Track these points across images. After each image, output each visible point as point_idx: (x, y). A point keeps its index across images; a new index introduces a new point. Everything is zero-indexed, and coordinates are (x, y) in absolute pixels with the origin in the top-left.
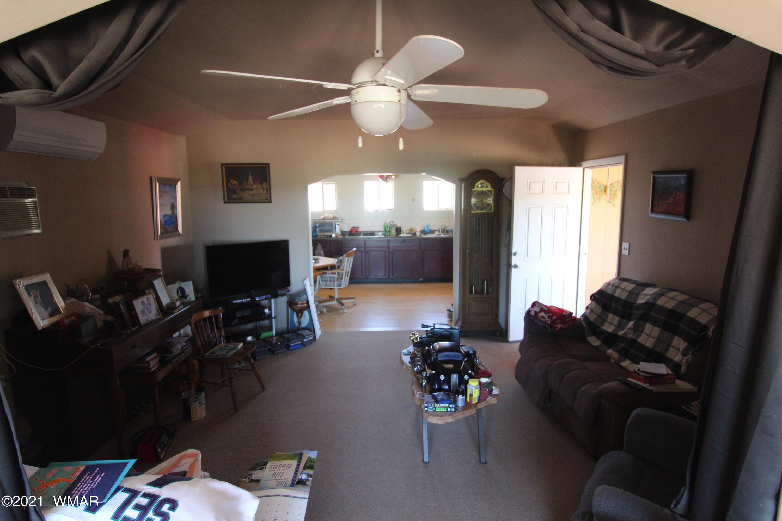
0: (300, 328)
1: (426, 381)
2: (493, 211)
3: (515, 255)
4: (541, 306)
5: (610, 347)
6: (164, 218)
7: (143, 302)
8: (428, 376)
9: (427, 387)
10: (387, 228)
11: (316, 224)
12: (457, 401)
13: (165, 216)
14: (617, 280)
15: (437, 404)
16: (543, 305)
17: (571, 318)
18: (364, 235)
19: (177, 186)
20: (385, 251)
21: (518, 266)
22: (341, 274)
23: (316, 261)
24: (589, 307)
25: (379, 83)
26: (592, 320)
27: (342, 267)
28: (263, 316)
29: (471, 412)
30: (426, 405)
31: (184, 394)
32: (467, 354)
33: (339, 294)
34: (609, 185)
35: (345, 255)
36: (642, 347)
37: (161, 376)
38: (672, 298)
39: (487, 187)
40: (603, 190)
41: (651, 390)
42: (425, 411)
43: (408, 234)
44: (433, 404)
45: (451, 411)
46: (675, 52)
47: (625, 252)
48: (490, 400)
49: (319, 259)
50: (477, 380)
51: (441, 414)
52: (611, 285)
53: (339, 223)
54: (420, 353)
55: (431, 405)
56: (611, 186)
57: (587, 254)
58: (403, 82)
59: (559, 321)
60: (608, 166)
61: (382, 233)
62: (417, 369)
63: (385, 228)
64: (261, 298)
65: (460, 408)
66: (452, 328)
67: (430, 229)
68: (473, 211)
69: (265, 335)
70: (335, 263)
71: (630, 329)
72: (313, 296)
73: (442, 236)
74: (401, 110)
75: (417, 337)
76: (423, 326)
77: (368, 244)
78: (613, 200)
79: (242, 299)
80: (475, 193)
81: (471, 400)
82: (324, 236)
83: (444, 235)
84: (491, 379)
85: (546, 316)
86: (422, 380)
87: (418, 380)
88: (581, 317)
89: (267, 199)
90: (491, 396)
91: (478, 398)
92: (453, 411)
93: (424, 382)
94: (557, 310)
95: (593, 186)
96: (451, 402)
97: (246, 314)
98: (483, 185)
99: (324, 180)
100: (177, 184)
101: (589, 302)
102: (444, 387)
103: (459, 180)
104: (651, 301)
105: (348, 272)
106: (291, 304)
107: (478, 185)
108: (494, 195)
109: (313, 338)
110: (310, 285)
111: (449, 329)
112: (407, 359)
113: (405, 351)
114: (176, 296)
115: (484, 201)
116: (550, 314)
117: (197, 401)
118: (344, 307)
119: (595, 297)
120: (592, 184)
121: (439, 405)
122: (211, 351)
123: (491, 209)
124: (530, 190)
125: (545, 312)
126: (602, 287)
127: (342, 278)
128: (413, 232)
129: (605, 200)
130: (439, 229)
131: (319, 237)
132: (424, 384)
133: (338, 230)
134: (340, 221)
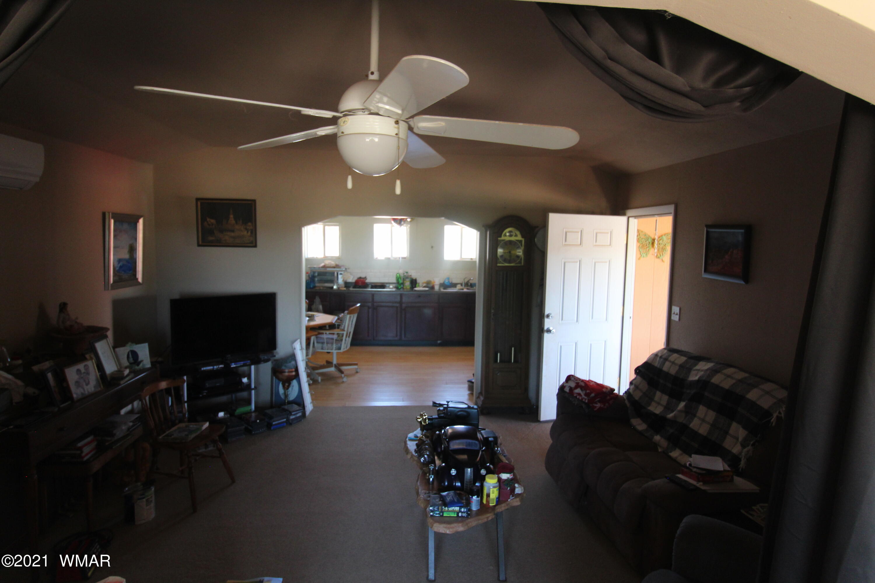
0: (286, 402)
1: (434, 476)
2: (522, 264)
3: (548, 317)
4: (577, 380)
5: (657, 432)
6: (119, 263)
7: (78, 371)
8: (437, 469)
9: (435, 483)
10: (400, 280)
11: (314, 272)
12: (470, 503)
13: (120, 261)
14: (666, 351)
15: (445, 507)
16: (579, 379)
17: (612, 396)
18: (373, 287)
19: (138, 224)
20: (397, 307)
21: (551, 330)
22: (341, 335)
23: (311, 318)
24: (634, 382)
25: (372, 111)
26: (637, 398)
27: (342, 326)
28: (240, 387)
29: (488, 518)
30: (431, 508)
31: (127, 489)
32: (486, 441)
33: (337, 359)
34: (656, 237)
35: (346, 312)
36: (695, 434)
37: (96, 466)
38: (729, 376)
39: (516, 236)
40: (651, 243)
41: (704, 491)
42: (430, 516)
43: (424, 287)
44: (440, 508)
45: (462, 516)
46: (727, 90)
47: (675, 318)
48: (511, 501)
49: (315, 316)
50: (497, 476)
51: (449, 521)
52: (659, 357)
53: (342, 273)
54: (428, 439)
55: (438, 508)
56: (660, 238)
57: (632, 318)
58: (400, 112)
59: (598, 399)
60: (656, 216)
61: (394, 285)
62: (423, 460)
63: (398, 279)
64: (239, 364)
65: (474, 513)
66: (469, 407)
67: (450, 282)
68: (499, 263)
69: (241, 410)
70: (334, 322)
71: (680, 411)
72: (305, 362)
73: (465, 290)
74: (399, 145)
75: (426, 419)
76: (435, 405)
77: (377, 298)
78: (661, 254)
79: (213, 366)
80: (502, 242)
81: (488, 501)
82: (323, 287)
83: (468, 289)
84: (514, 475)
85: (582, 394)
86: (430, 475)
87: (424, 474)
88: (623, 394)
89: (252, 243)
90: (513, 496)
91: (497, 498)
92: (466, 516)
93: (431, 477)
94: (595, 385)
95: (639, 239)
96: (463, 505)
97: (218, 384)
98: (512, 234)
99: (326, 221)
100: (138, 221)
101: (633, 376)
102: (455, 484)
103: (483, 226)
104: (704, 378)
105: (350, 333)
106: (276, 372)
107: (506, 233)
108: (525, 246)
109: (302, 414)
110: (300, 348)
111: (466, 408)
112: (412, 446)
113: (411, 435)
114: (125, 362)
115: (513, 252)
116: (588, 391)
117: (144, 498)
118: (343, 375)
119: (640, 371)
120: (637, 236)
121: (448, 509)
122: (167, 432)
123: (520, 262)
124: (566, 241)
125: (582, 388)
126: (649, 359)
127: (342, 340)
128: (431, 285)
129: (653, 255)
130: (461, 282)
131: (318, 288)
132: (431, 479)
133: (340, 281)
134: (344, 269)
